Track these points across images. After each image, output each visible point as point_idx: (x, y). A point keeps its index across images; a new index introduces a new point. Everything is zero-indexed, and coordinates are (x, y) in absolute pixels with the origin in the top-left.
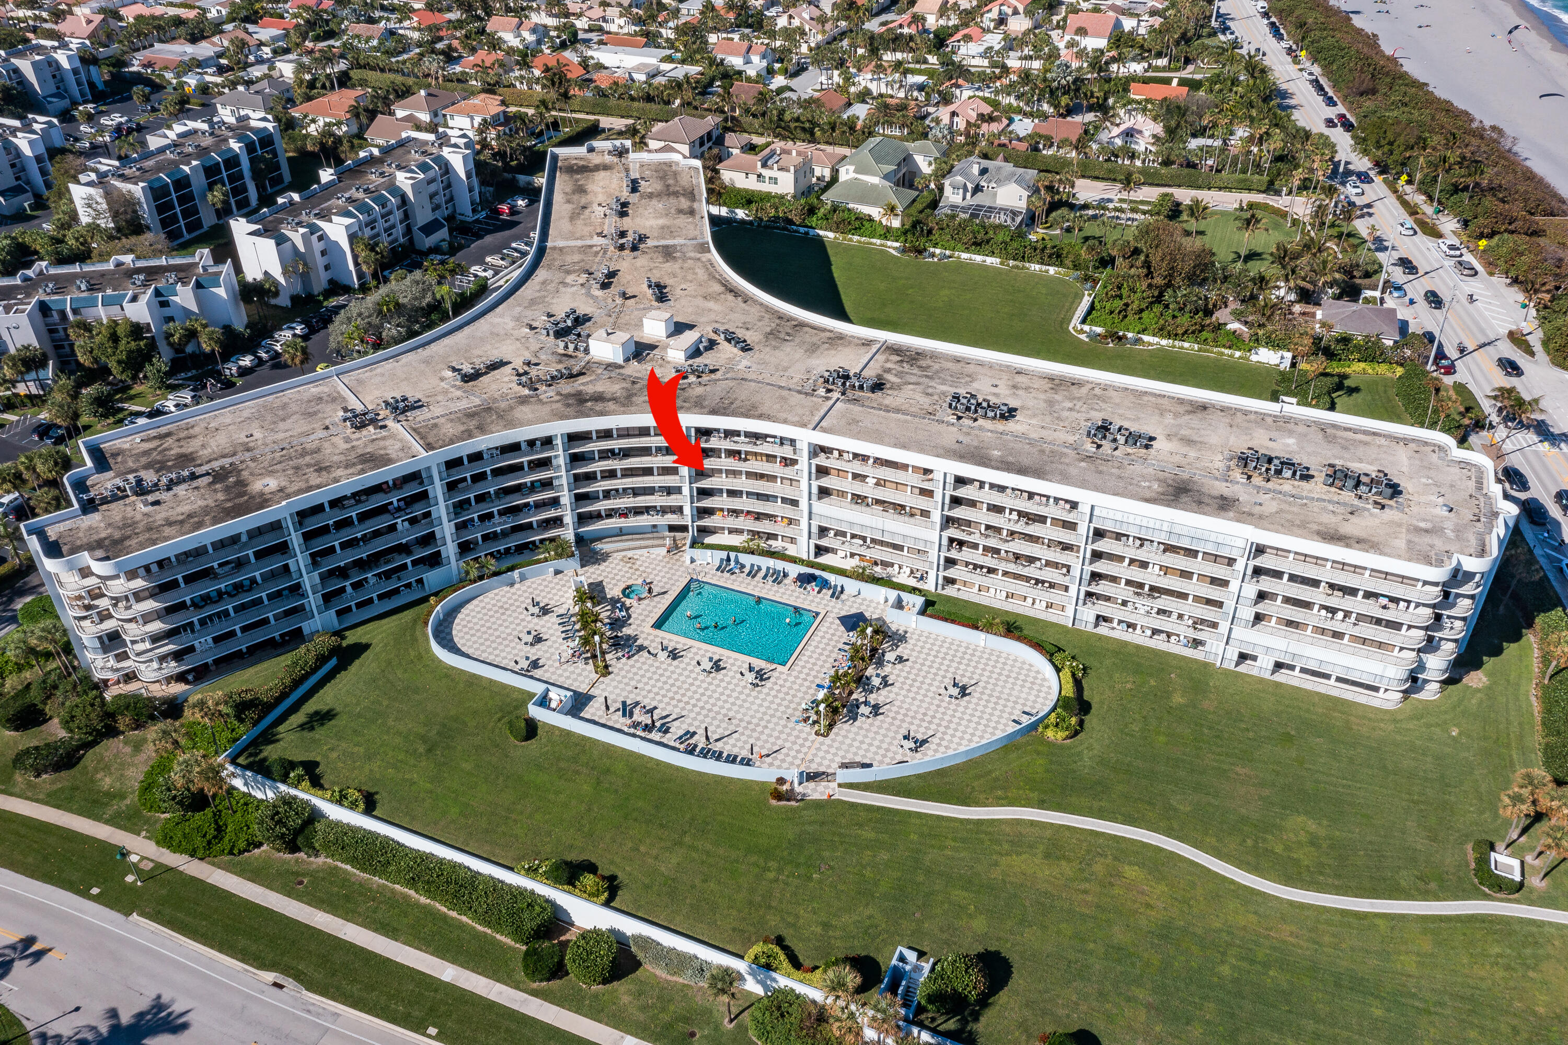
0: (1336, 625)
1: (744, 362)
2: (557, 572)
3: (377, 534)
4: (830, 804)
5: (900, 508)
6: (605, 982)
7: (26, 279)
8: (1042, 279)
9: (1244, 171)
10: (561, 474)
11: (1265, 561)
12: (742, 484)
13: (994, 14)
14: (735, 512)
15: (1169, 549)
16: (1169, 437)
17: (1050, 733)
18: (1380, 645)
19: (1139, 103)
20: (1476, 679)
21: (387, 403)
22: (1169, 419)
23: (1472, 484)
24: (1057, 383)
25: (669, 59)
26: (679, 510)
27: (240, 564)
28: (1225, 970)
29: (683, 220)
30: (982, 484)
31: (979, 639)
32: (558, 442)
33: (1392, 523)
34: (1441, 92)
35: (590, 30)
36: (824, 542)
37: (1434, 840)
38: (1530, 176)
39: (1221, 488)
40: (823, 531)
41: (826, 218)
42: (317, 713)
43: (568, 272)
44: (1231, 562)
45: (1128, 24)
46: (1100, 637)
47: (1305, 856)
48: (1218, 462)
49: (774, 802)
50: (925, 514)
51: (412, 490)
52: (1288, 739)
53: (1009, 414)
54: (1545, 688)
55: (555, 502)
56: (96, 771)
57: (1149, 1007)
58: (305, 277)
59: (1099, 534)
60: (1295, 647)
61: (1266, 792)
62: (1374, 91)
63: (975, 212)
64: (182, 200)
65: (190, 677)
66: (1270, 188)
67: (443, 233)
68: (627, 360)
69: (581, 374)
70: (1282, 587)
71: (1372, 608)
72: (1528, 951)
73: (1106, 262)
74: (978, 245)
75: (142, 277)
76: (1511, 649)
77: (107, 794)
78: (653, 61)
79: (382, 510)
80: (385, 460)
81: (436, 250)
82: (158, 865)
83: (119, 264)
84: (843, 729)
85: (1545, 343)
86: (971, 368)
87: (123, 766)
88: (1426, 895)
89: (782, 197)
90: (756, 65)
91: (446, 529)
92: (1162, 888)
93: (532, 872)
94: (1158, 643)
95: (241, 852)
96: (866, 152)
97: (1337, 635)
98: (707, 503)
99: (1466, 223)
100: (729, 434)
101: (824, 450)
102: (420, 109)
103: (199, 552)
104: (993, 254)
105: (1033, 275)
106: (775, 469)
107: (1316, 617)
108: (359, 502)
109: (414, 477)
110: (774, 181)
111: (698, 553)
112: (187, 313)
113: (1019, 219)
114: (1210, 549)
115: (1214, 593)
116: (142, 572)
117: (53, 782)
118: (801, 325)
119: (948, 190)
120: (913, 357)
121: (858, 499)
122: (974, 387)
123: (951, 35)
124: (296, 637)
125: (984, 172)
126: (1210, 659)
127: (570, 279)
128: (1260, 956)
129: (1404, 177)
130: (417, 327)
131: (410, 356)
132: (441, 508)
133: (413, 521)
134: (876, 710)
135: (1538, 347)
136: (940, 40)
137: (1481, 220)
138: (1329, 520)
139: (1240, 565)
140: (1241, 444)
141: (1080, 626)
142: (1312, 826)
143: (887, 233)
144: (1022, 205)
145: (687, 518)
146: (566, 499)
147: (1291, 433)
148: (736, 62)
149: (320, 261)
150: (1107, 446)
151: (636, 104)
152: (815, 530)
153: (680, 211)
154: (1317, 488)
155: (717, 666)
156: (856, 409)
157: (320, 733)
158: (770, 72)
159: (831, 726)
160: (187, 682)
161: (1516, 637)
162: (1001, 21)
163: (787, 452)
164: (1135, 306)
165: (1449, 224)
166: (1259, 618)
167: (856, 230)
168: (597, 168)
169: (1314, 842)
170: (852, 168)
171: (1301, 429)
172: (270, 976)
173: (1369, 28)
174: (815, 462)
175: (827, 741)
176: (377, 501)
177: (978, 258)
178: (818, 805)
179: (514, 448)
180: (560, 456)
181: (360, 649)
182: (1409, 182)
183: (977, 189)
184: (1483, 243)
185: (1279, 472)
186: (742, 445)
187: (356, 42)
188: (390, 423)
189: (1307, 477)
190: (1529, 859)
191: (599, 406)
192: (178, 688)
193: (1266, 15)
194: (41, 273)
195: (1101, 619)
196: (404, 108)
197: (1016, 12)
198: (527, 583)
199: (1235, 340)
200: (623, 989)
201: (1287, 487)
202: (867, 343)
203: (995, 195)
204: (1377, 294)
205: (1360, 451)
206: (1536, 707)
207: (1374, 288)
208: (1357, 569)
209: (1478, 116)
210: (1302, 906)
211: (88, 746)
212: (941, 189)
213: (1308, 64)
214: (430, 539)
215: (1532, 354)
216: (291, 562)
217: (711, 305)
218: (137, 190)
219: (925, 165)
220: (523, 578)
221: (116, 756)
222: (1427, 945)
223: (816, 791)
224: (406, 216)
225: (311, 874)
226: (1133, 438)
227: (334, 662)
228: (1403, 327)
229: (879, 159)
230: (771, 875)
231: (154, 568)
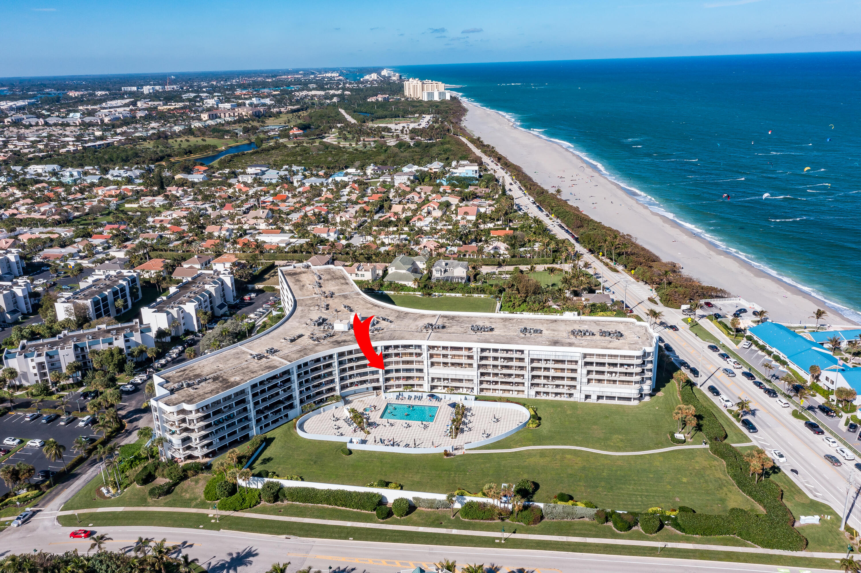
0: (613, 378)
1: (392, 326)
2: (336, 408)
3: (272, 396)
4: (464, 455)
5: (460, 365)
6: (407, 515)
7: (60, 338)
8: (480, 299)
9: (543, 257)
10: (336, 369)
11: (588, 360)
12: (401, 366)
13: (425, 210)
14: (398, 378)
15: (557, 361)
16: (547, 330)
17: (531, 426)
18: (628, 382)
19: (496, 237)
20: (660, 394)
21: (267, 351)
22: (545, 325)
23: (644, 331)
24: (505, 320)
25: (293, 237)
26: (378, 380)
27: (230, 407)
28: (605, 474)
29: (344, 287)
30: (489, 350)
31: (498, 405)
32: (335, 356)
33: (623, 343)
34: (607, 225)
35: (250, 229)
36: (434, 384)
37: (658, 434)
38: (643, 249)
39: (569, 341)
40: (433, 379)
41: (388, 286)
42: (265, 459)
43: (310, 306)
44: (576, 362)
45: (482, 210)
46: (538, 400)
47: (620, 444)
48: (565, 334)
49: (445, 457)
50: (471, 365)
51: (285, 377)
52: (606, 417)
53: (492, 330)
54: (681, 392)
55: (332, 381)
56: (182, 493)
57: (584, 486)
58: (177, 328)
59: (532, 361)
60: (602, 389)
61: (604, 431)
62: (582, 226)
63: (447, 279)
64: (104, 306)
65: (211, 455)
66: (553, 262)
67: (226, 309)
68: (349, 329)
69: (333, 336)
70: (594, 368)
71: (623, 370)
72: (691, 456)
73: (501, 291)
74: (452, 290)
75: (115, 331)
76: (668, 385)
77: (189, 499)
78: (287, 238)
79: (275, 386)
80: (275, 367)
81: (224, 315)
82: (222, 516)
83: (99, 329)
84: (460, 436)
85: (661, 300)
86: (474, 319)
87: (193, 489)
88: (658, 448)
89: (368, 281)
90: (333, 236)
91: (296, 394)
92: (579, 458)
93: (371, 486)
94: (558, 398)
95: (253, 506)
96: (398, 261)
97: (615, 382)
98: (388, 376)
99: (626, 267)
100: (396, 347)
101: (433, 347)
102: (195, 263)
103: (218, 402)
104: (458, 293)
105: (476, 298)
106: (414, 358)
107: (607, 376)
108: (269, 382)
109: (287, 372)
110: (363, 275)
111: (387, 395)
112: (137, 344)
113: (464, 281)
114: (569, 359)
115: (573, 375)
116: (201, 410)
117: (165, 499)
118: (407, 313)
119: (434, 273)
120: (453, 318)
121: (446, 364)
122: (477, 324)
123: (411, 219)
124: (246, 438)
125: (446, 264)
126: (576, 400)
127: (312, 308)
128: (614, 469)
129: (601, 253)
130: (236, 340)
131: (264, 337)
132: (295, 385)
133: (285, 391)
134: (470, 429)
135: (658, 302)
136: (407, 221)
137: (630, 264)
138: (604, 345)
139: (580, 363)
140: (570, 329)
141: (530, 397)
142: (620, 437)
143: (414, 290)
144: (464, 275)
145: (381, 383)
146: (337, 380)
147: (585, 324)
148: (324, 235)
149: (182, 322)
150: (528, 334)
151: (289, 254)
152: (430, 379)
153: (343, 284)
154: (598, 337)
155: (409, 426)
156: (439, 334)
157: (268, 464)
158: (339, 239)
159: (456, 436)
160: (210, 457)
161: (669, 382)
162: (429, 213)
163: (418, 351)
164: (517, 304)
165: (620, 268)
166: (589, 381)
167: (402, 290)
168: (300, 273)
169: (622, 440)
170: (394, 268)
171: (588, 323)
172: (284, 536)
173: (575, 205)
174: (429, 352)
175: (457, 439)
176: (274, 382)
177: (453, 295)
178: (461, 456)
179: (318, 360)
180: (335, 362)
181: (271, 440)
182: (603, 255)
183: (446, 271)
184: (633, 272)
185: (585, 334)
186: (400, 350)
187: (146, 241)
188: (270, 356)
189: (593, 334)
190: (686, 435)
191: (346, 343)
192: (207, 460)
193: (534, 203)
194: (65, 335)
195: (538, 393)
196: (188, 264)
197: (434, 209)
198: (326, 412)
199: (556, 312)
200: (413, 516)
201: (588, 338)
202: (434, 316)
203: (453, 272)
204: (601, 291)
205: (608, 326)
206: (679, 397)
207: (600, 289)
208: (616, 356)
209: (621, 232)
210: (623, 456)
211: (176, 484)
212: (430, 272)
213: (555, 219)
214: (290, 397)
215: (657, 304)
216: (248, 406)
217: (371, 311)
218: (88, 302)
219: (421, 265)
220: (324, 411)
221: (189, 486)
222: (661, 459)
223: (457, 453)
224: (211, 302)
225: (284, 508)
226: (536, 331)
227: (264, 444)
228: (613, 300)
229: (404, 264)
230: (453, 475)
231: (205, 408)
